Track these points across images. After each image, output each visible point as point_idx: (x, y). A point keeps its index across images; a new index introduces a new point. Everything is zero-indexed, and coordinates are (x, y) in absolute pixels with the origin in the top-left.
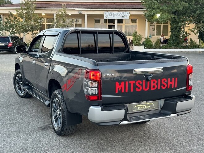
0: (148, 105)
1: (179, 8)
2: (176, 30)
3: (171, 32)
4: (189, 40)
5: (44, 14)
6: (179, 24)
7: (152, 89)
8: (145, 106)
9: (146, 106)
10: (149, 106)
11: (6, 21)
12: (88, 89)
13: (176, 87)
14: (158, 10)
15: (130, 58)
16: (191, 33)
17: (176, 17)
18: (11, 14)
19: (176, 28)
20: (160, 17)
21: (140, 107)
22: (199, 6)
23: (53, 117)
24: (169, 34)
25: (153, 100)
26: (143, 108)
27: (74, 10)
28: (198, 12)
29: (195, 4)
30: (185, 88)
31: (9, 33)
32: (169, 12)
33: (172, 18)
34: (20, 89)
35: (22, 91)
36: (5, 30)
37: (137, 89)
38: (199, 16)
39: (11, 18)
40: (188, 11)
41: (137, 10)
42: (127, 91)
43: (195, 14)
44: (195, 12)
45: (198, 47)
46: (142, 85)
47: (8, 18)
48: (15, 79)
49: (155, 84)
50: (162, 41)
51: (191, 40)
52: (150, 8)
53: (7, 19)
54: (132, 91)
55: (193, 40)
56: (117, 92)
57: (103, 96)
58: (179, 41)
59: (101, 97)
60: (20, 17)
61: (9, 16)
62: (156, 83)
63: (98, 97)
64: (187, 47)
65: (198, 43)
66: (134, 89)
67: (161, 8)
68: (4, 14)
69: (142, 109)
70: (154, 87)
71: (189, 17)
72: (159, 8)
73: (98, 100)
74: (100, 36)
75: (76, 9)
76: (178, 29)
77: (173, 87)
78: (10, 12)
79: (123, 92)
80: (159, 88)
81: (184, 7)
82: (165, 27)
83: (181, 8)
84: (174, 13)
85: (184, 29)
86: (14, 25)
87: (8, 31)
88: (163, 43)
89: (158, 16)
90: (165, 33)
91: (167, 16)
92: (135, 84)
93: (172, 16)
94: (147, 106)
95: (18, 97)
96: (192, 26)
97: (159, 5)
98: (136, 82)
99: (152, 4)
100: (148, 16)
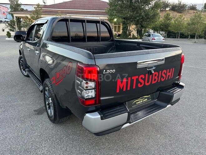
1: (127, 15)
2: (125, 29)
3: (123, 30)
4: (132, 35)
6: (127, 25)
7: (153, 82)
8: (143, 100)
11: (24, 21)
12: (82, 91)
13: (172, 77)
14: (116, 16)
15: (114, 46)
16: (133, 30)
17: (125, 20)
18: (27, 17)
19: (125, 27)
20: (117, 20)
21: (139, 101)
22: (138, 15)
23: (47, 103)
24: (121, 31)
26: (141, 103)
27: (66, 15)
28: (138, 18)
29: (136, 14)
30: (178, 77)
31: (26, 29)
32: (121, 17)
33: (123, 21)
34: (24, 70)
35: (26, 72)
36: (24, 27)
37: (139, 84)
38: (138, 21)
39: (27, 20)
40: (132, 18)
41: (103, 16)
42: (129, 89)
43: (136, 19)
44: (136, 18)
45: (137, 39)
46: (144, 80)
48: (19, 62)
49: (156, 78)
50: (117, 35)
51: (133, 34)
52: (111, 15)
53: (24, 20)
54: (134, 87)
55: (134, 35)
58: (127, 35)
59: (100, 100)
60: (32, 19)
62: (157, 76)
63: (96, 101)
64: (131, 39)
65: (136, 36)
66: (137, 85)
67: (117, 15)
68: (23, 17)
70: (155, 80)
71: (132, 21)
72: (116, 15)
73: (95, 104)
74: (88, 25)
75: (67, 15)
76: (126, 28)
77: (170, 78)
79: (124, 90)
80: (159, 81)
81: (130, 15)
82: (119, 27)
83: (129, 15)
84: (124, 18)
85: (129, 28)
86: (29, 24)
87: (26, 28)
88: (117, 36)
89: (115, 20)
90: (119, 31)
91: (121, 20)
92: (137, 80)
93: (124, 20)
94: (145, 99)
95: (23, 76)
96: (134, 26)
97: (116, 13)
98: (139, 77)
99: (112, 13)
100: (110, 20)
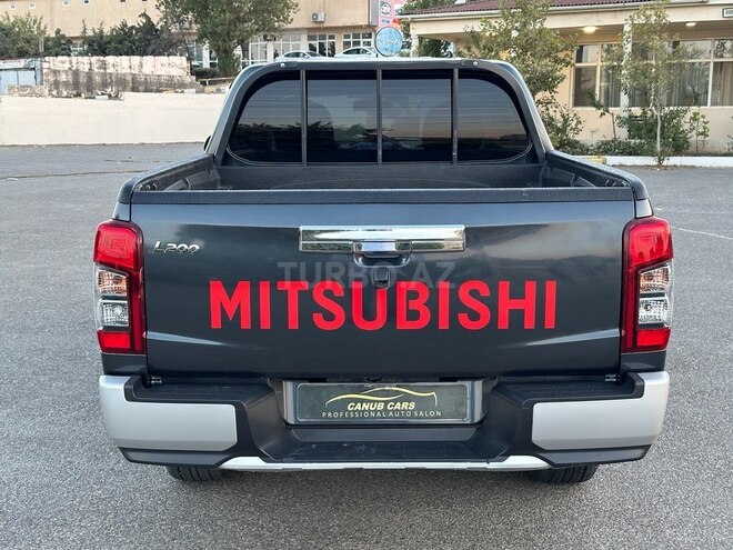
0: (408, 398)
5: (590, 30)
7: (403, 325)
8: (386, 403)
9: (395, 401)
10: (412, 405)
13: (550, 324)
18: (474, 37)
21: (362, 401)
25: (442, 380)
26: (376, 411)
30: (614, 333)
37: (317, 317)
42: (266, 325)
46: (346, 304)
47: (465, 51)
49: (418, 306)
56: (216, 324)
57: (151, 335)
59: (141, 341)
61: (467, 42)
62: (424, 296)
66: (305, 318)
68: (459, 39)
69: (369, 411)
73: (132, 350)
77: (529, 325)
78: (469, 30)
79: (246, 325)
80: (444, 325)
94: (401, 400)
98: (311, 288)
